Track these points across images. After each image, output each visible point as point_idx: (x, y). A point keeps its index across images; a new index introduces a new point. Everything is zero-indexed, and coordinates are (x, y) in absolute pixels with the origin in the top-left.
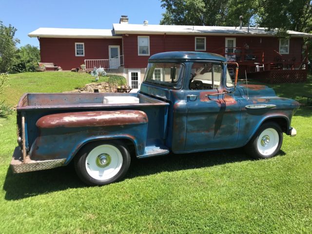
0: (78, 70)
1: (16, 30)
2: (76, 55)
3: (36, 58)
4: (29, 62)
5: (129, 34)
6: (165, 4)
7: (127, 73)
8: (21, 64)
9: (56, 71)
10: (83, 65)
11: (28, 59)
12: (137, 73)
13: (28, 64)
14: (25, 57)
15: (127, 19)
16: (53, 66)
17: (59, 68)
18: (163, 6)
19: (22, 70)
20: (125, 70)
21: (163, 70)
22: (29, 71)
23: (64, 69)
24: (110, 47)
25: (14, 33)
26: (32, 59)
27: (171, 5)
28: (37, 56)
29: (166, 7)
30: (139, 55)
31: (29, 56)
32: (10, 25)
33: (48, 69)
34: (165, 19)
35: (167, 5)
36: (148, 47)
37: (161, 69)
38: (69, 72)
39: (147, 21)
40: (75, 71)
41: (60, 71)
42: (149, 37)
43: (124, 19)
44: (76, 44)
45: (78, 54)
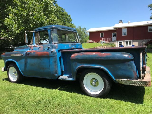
0: (99, 42)
2: (101, 37)
5: (118, 28)
7: (117, 42)
12: (121, 42)
15: (122, 22)
16: (92, 41)
17: (94, 41)
20: (116, 41)
21: (132, 41)
23: (95, 42)
24: (113, 33)
30: (122, 35)
33: (90, 42)
36: (126, 32)
37: (132, 40)
39: (129, 22)
40: (98, 42)
42: (127, 28)
43: (121, 22)
44: (101, 33)
45: (101, 36)
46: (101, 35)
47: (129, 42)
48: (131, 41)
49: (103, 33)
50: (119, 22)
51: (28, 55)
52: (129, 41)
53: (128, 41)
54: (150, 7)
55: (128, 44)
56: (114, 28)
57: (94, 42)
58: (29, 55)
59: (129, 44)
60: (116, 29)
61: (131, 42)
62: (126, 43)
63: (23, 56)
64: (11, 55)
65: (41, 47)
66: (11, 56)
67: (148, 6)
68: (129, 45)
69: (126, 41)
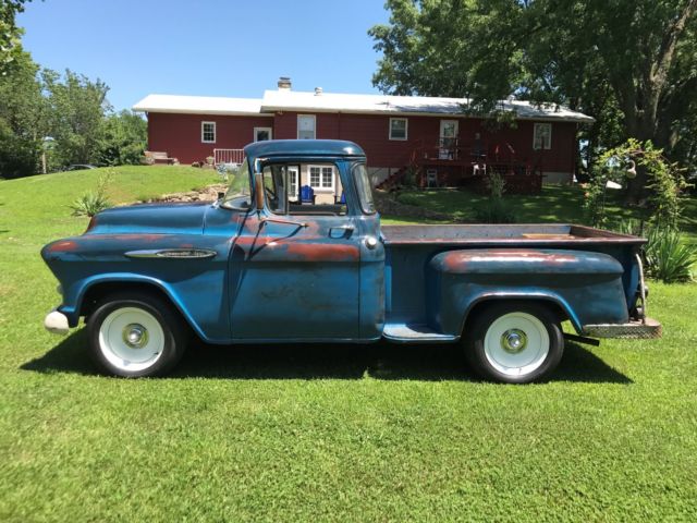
0: (202, 164)
1: (108, 88)
2: (203, 141)
3: (139, 137)
4: (125, 144)
5: (284, 112)
6: (381, 45)
8: (113, 149)
9: (170, 165)
10: (210, 158)
11: (125, 139)
12: (294, 173)
13: (124, 149)
14: (119, 136)
15: (289, 84)
16: (166, 158)
17: (175, 160)
18: (378, 47)
19: (112, 159)
21: (336, 169)
22: (126, 163)
23: (182, 161)
24: (257, 130)
25: (104, 95)
26: (132, 139)
27: (392, 46)
28: (141, 133)
29: (383, 49)
31: (128, 135)
32: (98, 79)
33: (157, 161)
34: (381, 71)
35: (386, 46)
36: (313, 132)
37: (333, 167)
38: (189, 167)
39: (320, 88)
40: (197, 166)
41: (176, 164)
42: (315, 117)
43: (284, 83)
44: (203, 123)
45: (205, 139)
46: (203, 132)
47: (324, 175)
48: (330, 170)
49: (214, 123)
50: (280, 85)
51: (246, 256)
52: (324, 170)
53: (318, 169)
54: (374, 37)
55: (321, 182)
56: (263, 110)
57: (177, 164)
58: (257, 257)
59: (324, 180)
60: (273, 115)
61: (330, 175)
62: (312, 175)
63: (217, 259)
64: (129, 253)
65: (306, 226)
66: (127, 257)
67: (369, 32)
68: (324, 185)
69: (312, 169)
